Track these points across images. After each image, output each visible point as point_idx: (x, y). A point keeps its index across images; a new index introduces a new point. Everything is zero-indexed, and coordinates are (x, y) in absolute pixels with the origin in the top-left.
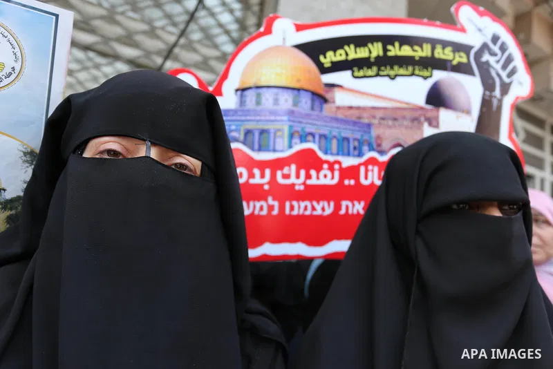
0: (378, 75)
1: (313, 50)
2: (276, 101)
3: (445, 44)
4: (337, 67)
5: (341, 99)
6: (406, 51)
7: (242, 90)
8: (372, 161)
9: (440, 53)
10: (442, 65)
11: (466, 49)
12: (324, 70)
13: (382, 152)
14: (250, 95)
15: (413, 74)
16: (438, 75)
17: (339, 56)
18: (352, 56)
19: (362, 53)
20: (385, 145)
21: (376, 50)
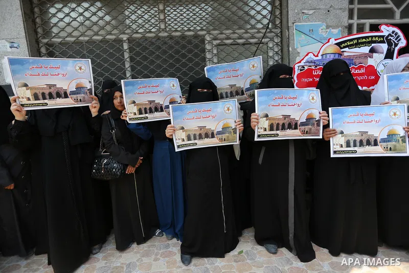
0: (355, 47)
1: (338, 44)
2: (330, 56)
3: (375, 36)
4: (345, 47)
5: (345, 54)
6: (364, 40)
7: (322, 55)
8: (353, 68)
9: (374, 39)
10: (375, 42)
11: (383, 37)
12: (341, 48)
13: (356, 65)
14: (324, 56)
15: (366, 46)
16: (373, 45)
17: (346, 44)
18: (349, 44)
19: (352, 43)
20: (357, 64)
21: (355, 42)
